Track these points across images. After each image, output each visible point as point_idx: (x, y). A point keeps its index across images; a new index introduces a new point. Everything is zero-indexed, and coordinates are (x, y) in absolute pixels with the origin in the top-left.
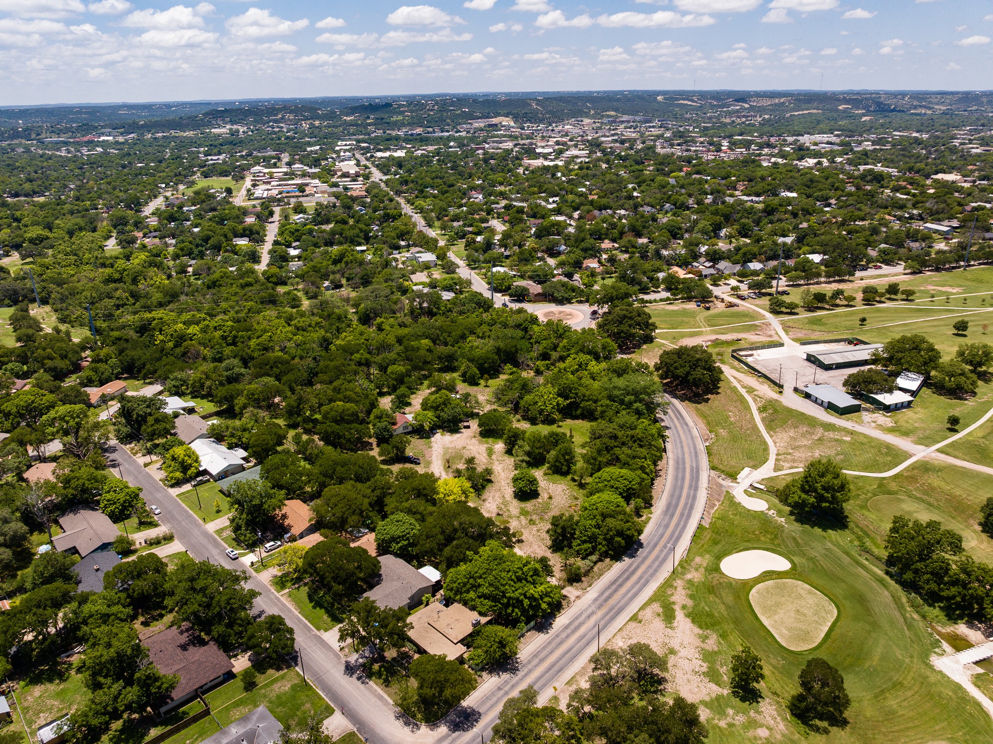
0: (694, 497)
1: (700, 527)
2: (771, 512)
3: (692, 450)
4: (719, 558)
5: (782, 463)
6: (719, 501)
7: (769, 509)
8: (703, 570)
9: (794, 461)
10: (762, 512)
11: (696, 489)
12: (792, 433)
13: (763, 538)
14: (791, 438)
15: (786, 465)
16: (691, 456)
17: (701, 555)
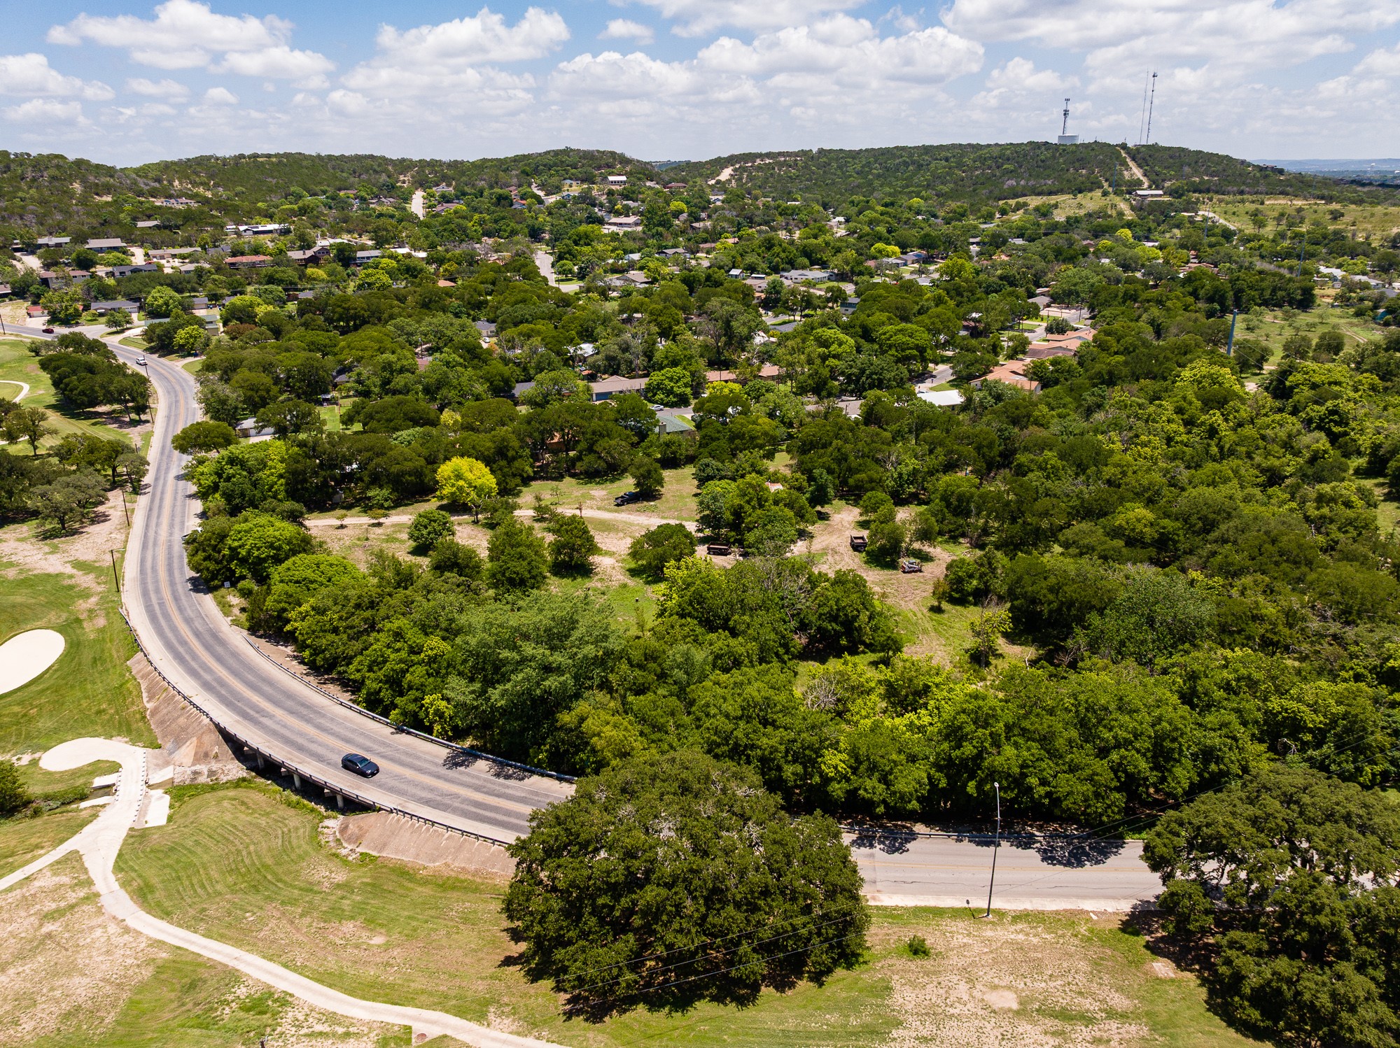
0: (193, 673)
1: (135, 646)
2: (26, 759)
3: (313, 747)
4: (74, 647)
5: (65, 879)
6: (155, 712)
7: (34, 763)
8: (82, 617)
9: (26, 902)
10: (46, 749)
11: (207, 686)
12: (80, 988)
13: (16, 709)
14: (72, 969)
15: (48, 881)
16: (301, 734)
17: (102, 631)
